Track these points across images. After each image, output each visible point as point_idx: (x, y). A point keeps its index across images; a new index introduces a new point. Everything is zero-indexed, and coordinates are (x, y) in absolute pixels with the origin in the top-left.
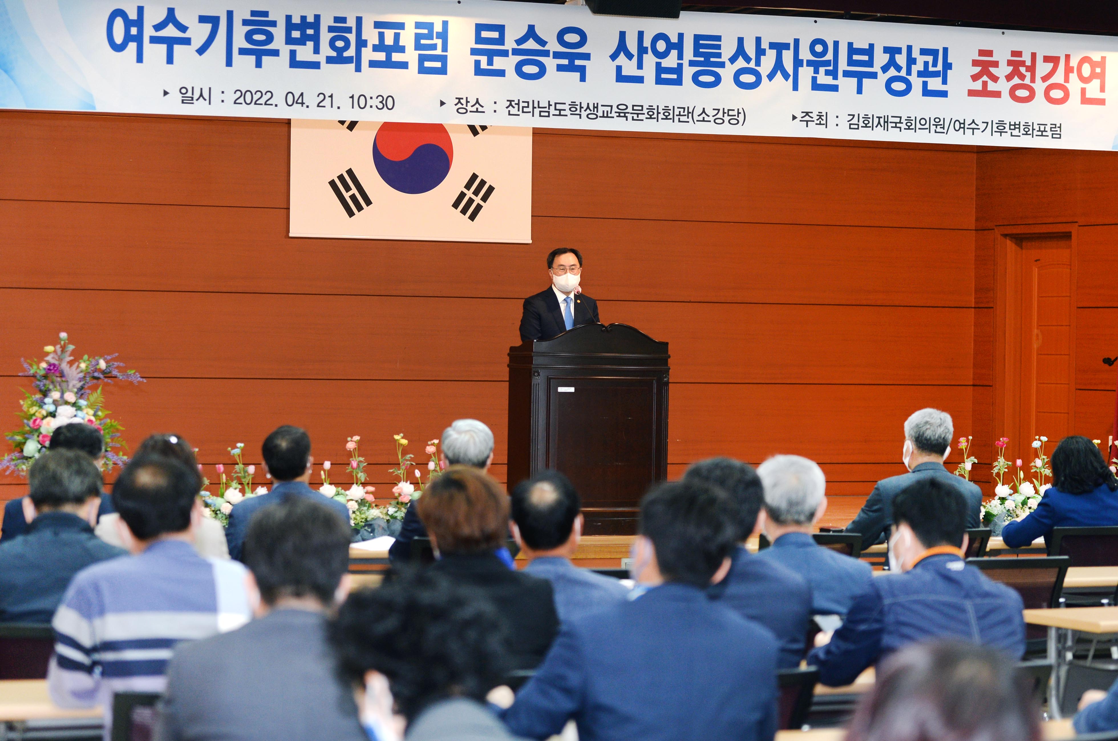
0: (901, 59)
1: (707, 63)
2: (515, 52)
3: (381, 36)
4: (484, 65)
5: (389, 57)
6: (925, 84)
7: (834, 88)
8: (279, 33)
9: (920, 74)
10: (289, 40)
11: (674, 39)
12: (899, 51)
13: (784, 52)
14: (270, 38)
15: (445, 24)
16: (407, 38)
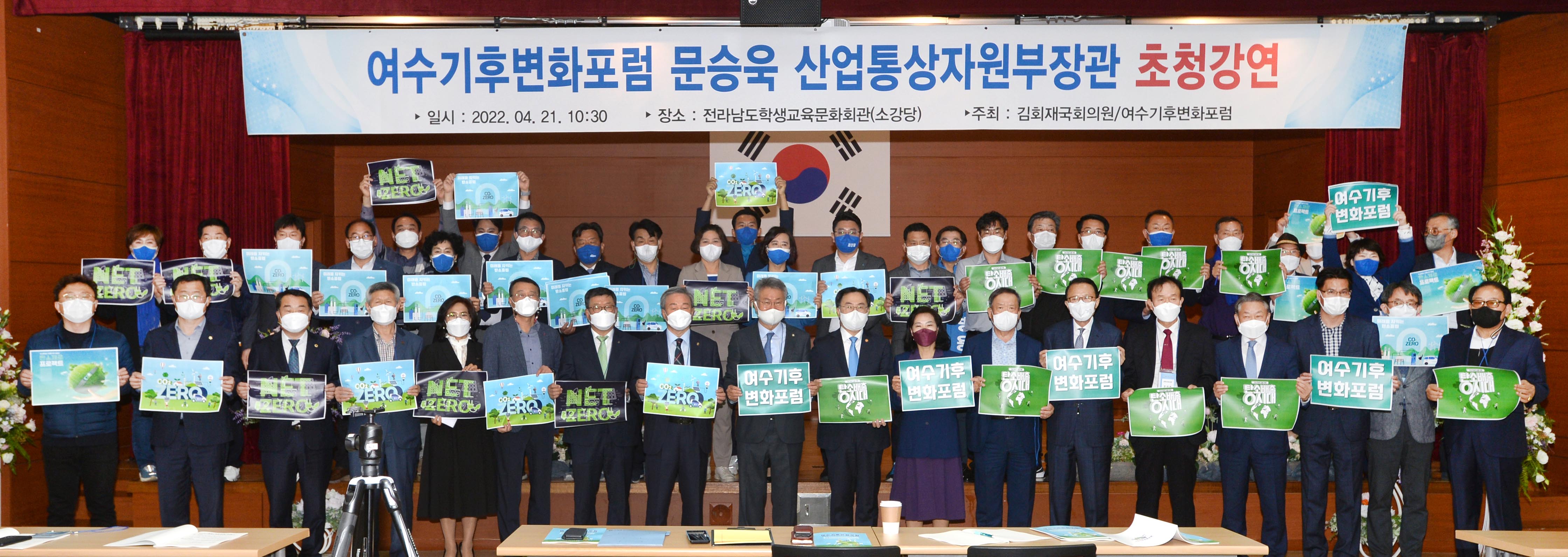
0: (1070, 57)
1: (884, 69)
2: (711, 69)
3: (594, 62)
4: (684, 81)
5: (601, 78)
6: (1093, 78)
7: (1005, 86)
8: (508, 64)
9: (1088, 69)
10: (517, 69)
11: (854, 51)
12: (1067, 49)
13: (957, 57)
14: (501, 68)
15: (649, 49)
16: (616, 62)
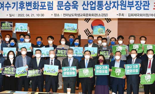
0: (139, 3)
1: (100, 6)
2: (65, 6)
3: (42, 4)
4: (59, 8)
5: (43, 8)
6: (144, 8)
7: (126, 9)
8: (25, 5)
9: (143, 6)
10: (27, 6)
11: (94, 2)
12: (139, 2)
13: (115, 3)
14: (24, 6)
15: (53, 2)
16: (46, 4)
